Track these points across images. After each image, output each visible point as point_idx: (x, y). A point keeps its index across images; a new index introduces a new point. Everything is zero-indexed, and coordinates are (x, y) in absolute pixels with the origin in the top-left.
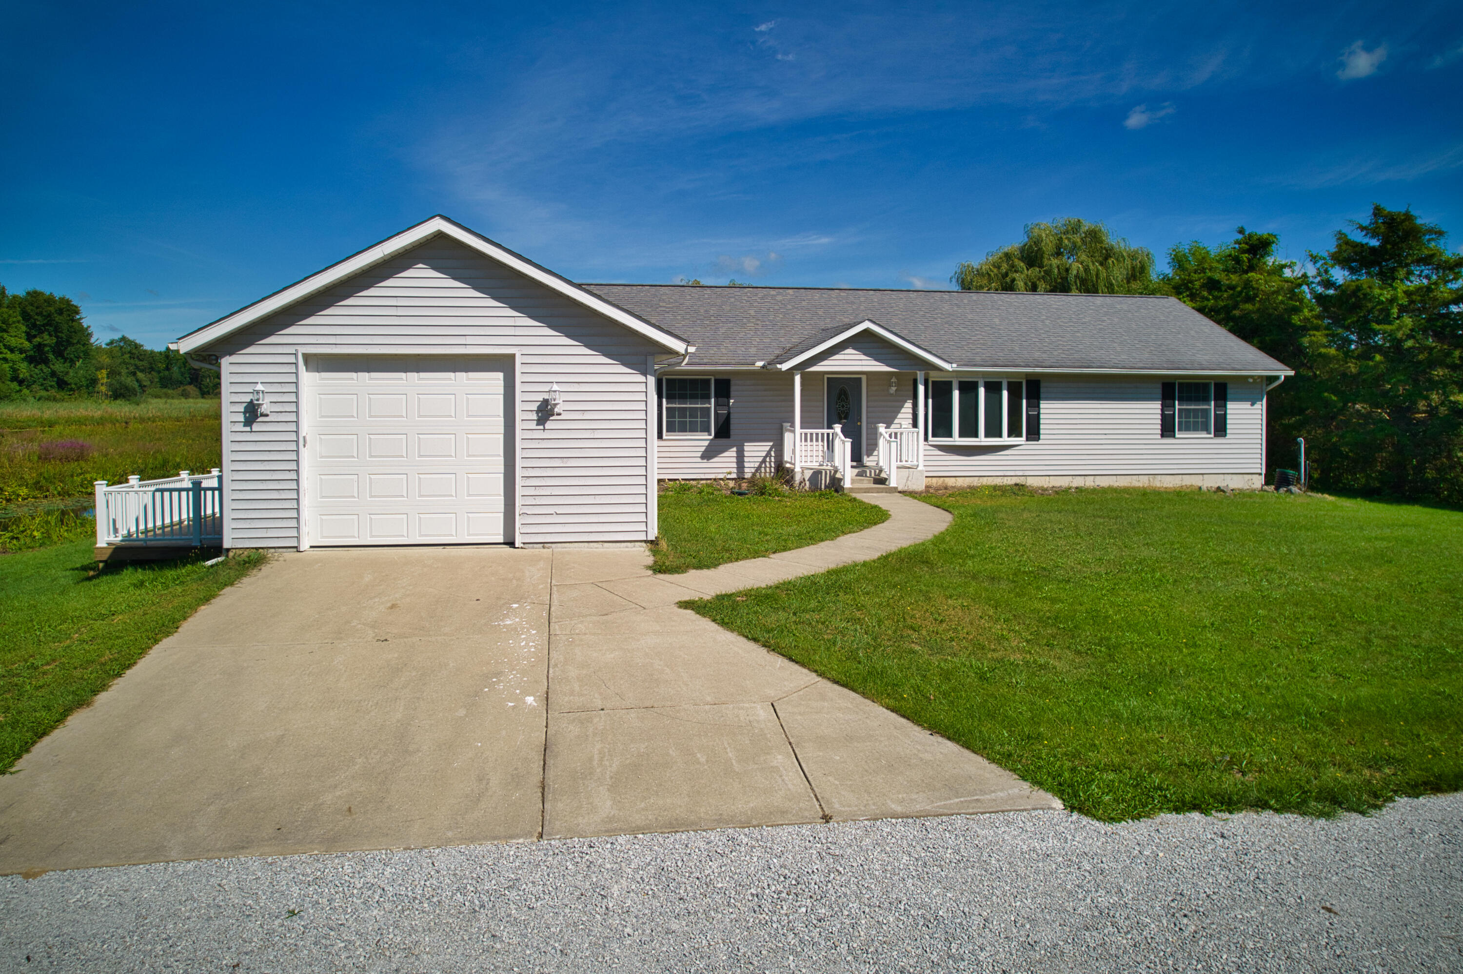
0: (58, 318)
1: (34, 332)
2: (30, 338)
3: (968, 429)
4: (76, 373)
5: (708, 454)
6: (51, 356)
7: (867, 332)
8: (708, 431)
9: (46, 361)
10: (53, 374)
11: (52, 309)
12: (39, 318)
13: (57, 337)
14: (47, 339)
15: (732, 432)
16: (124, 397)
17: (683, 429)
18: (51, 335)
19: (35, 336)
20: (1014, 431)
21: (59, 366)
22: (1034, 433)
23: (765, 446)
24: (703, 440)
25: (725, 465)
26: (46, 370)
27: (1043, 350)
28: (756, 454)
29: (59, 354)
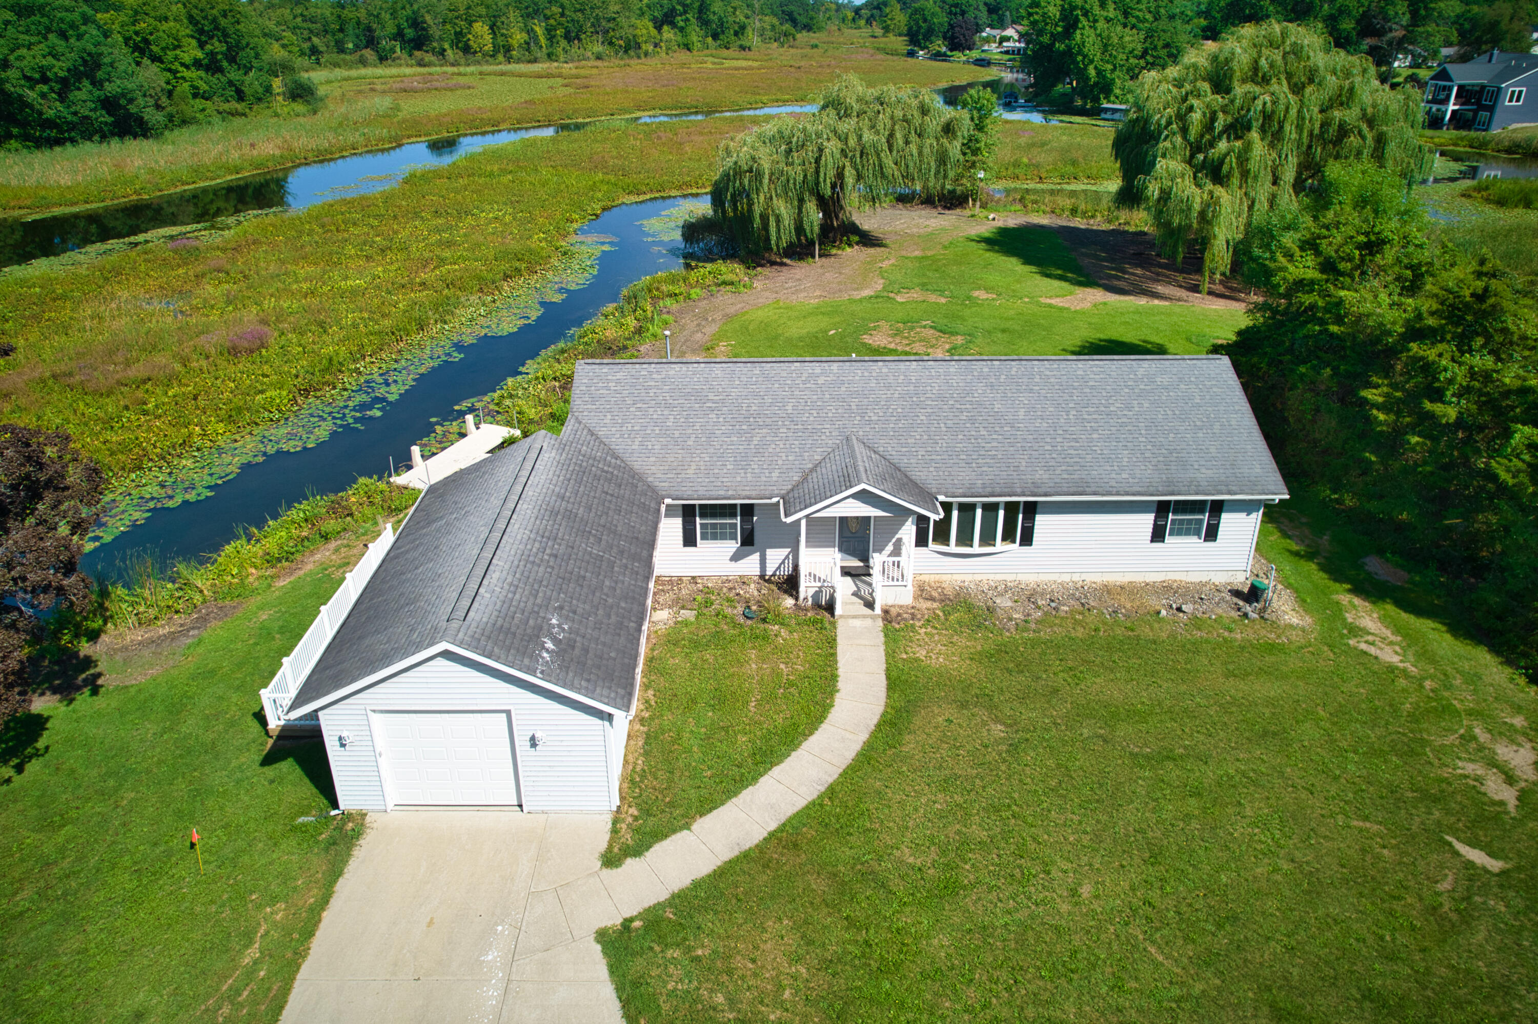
0: (223, 22)
1: (204, 38)
2: (202, 45)
3: (964, 541)
4: (251, 81)
5: (736, 558)
6: (225, 64)
7: (864, 491)
8: (736, 539)
9: (221, 70)
10: (231, 83)
11: (215, 12)
12: (206, 23)
13: (226, 42)
14: (218, 46)
15: (756, 541)
16: (301, 97)
17: (714, 537)
18: (220, 42)
19: (206, 42)
20: (1008, 536)
21: (234, 74)
22: (1027, 539)
24: (732, 546)
25: (750, 565)
26: (223, 79)
27: (1041, 475)
28: (776, 557)
29: (232, 60)
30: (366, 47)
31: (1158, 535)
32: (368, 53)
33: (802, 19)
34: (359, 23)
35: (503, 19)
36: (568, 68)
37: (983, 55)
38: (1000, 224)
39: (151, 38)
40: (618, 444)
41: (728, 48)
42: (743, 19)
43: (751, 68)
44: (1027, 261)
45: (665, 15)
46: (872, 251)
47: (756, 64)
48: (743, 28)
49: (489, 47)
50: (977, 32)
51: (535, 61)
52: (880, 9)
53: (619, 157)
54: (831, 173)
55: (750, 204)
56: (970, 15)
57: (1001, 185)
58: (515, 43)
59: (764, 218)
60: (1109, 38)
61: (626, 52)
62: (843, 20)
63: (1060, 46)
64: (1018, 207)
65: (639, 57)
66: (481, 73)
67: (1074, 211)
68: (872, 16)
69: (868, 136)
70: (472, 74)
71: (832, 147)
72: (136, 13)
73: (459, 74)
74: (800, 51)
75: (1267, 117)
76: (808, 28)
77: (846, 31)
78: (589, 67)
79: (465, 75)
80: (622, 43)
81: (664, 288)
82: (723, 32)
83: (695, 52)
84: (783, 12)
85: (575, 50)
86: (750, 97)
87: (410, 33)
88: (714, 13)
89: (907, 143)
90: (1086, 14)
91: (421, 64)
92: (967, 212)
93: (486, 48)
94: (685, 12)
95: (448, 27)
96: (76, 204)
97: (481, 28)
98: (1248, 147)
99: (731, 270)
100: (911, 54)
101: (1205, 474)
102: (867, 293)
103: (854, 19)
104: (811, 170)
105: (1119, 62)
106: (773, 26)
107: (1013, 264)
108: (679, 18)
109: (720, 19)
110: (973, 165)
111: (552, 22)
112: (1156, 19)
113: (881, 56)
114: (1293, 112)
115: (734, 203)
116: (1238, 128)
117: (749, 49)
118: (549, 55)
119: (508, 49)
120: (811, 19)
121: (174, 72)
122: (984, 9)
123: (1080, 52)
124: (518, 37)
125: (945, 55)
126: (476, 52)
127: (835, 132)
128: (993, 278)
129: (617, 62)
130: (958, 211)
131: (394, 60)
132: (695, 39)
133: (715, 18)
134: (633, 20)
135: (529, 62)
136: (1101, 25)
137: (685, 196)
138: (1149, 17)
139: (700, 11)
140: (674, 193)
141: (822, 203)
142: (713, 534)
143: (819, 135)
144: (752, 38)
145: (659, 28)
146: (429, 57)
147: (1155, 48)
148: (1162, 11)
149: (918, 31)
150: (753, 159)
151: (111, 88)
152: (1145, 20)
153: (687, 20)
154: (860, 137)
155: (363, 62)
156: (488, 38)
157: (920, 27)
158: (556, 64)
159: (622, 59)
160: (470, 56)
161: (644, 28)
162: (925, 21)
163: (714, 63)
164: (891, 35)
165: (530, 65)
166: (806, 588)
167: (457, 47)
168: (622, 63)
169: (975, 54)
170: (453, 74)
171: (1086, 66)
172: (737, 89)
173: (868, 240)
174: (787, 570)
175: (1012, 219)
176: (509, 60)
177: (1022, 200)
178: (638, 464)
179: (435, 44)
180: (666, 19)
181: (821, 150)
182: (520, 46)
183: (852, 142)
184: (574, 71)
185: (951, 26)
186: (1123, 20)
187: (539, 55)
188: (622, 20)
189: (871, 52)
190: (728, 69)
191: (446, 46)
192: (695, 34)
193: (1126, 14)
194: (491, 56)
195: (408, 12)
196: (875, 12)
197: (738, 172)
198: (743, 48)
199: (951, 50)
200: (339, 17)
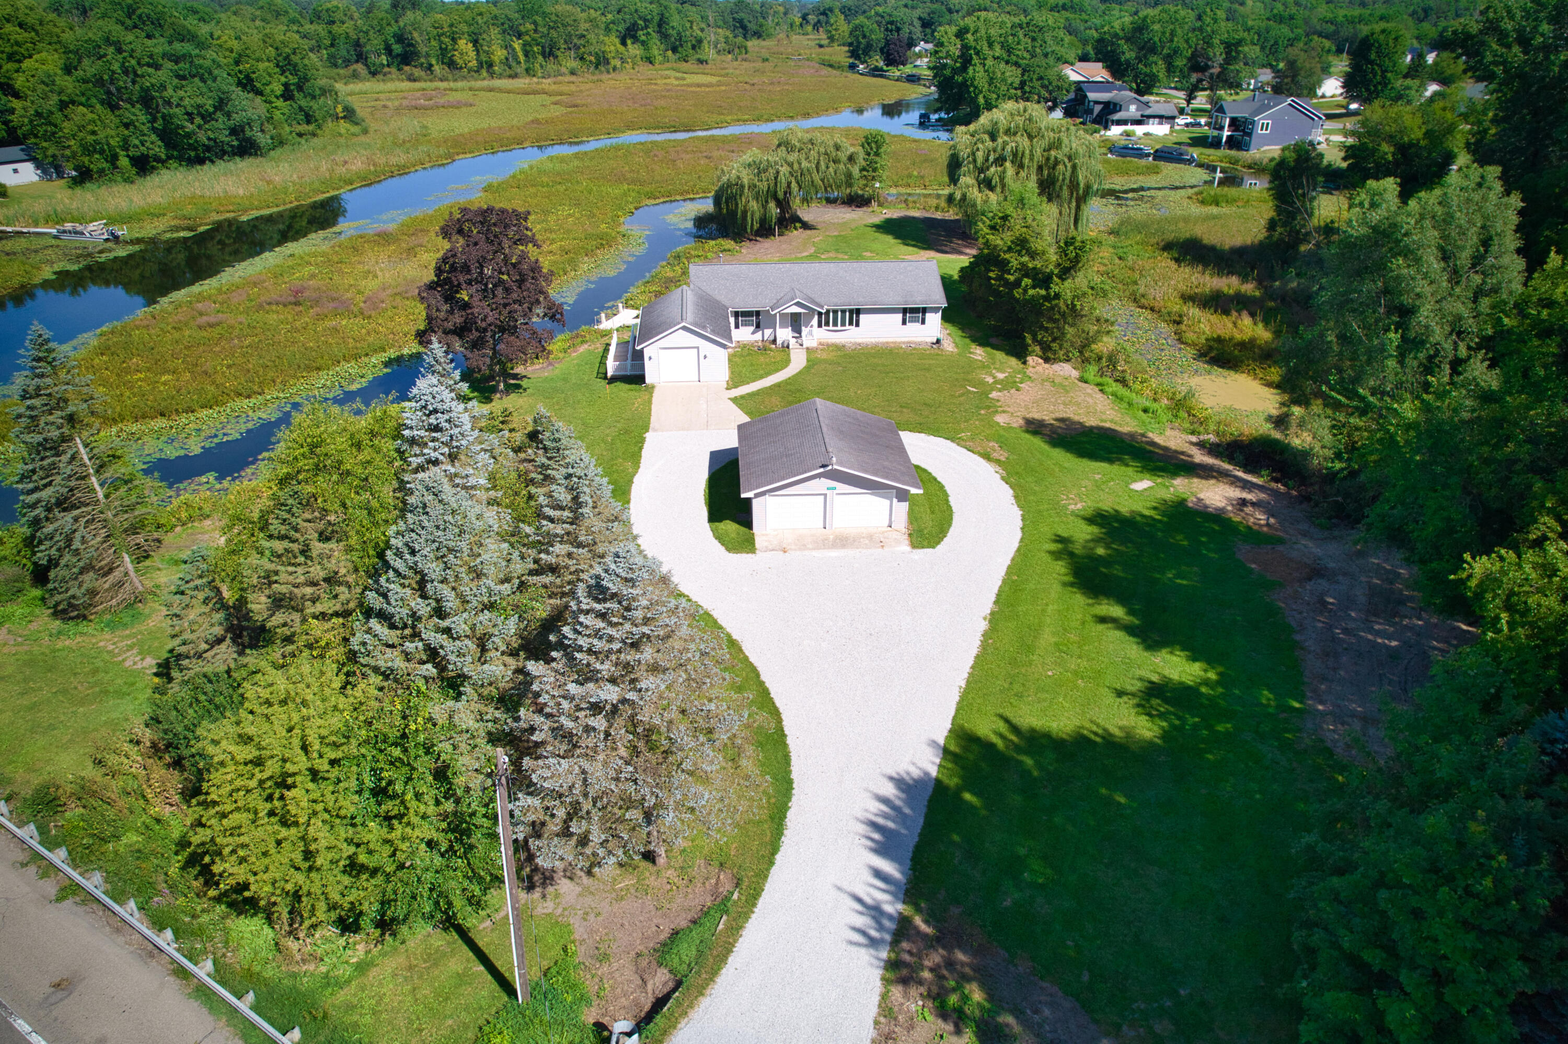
0: (292, 58)
3: (835, 324)
5: (753, 333)
6: (297, 93)
7: (799, 302)
8: (754, 325)
9: (295, 98)
10: (301, 109)
12: (283, 60)
14: (290, 78)
15: (761, 326)
18: (292, 75)
20: (851, 323)
21: (302, 102)
22: (857, 325)
23: (771, 330)
24: (752, 328)
25: (758, 336)
26: (295, 105)
27: (861, 299)
28: (768, 332)
29: (300, 88)
30: (357, 61)
31: (904, 323)
32: (359, 67)
33: (752, 26)
34: (347, 37)
35: (484, 36)
36: (547, 83)
37: (915, 71)
38: (887, 216)
39: (253, 76)
40: (709, 291)
41: (687, 61)
42: (699, 32)
43: (709, 85)
44: (897, 237)
45: (628, 29)
46: (808, 232)
47: (714, 80)
48: (700, 41)
49: (474, 63)
50: (910, 48)
51: (514, 76)
52: (826, 15)
53: (632, 171)
54: (784, 185)
55: (737, 205)
56: (906, 30)
57: (893, 191)
58: (496, 59)
59: (745, 213)
60: (994, 73)
61: (596, 67)
62: (791, 25)
63: (959, 79)
64: (903, 205)
65: (608, 72)
66: (471, 89)
67: (937, 208)
68: (819, 21)
69: (805, 164)
70: (463, 89)
71: (784, 170)
72: (240, 55)
73: (451, 89)
74: (752, 65)
75: (1015, 155)
76: (758, 35)
77: (795, 38)
78: (567, 84)
79: (456, 90)
80: (593, 58)
81: (693, 253)
82: (681, 46)
83: (657, 66)
84: (734, 19)
85: (551, 66)
86: (716, 118)
87: (397, 48)
88: (673, 28)
89: (827, 167)
90: (977, 53)
91: (412, 79)
92: (870, 209)
93: (470, 64)
94: (647, 27)
95: (433, 43)
96: (261, 209)
97: (464, 45)
98: (1004, 172)
99: (728, 244)
100: (852, 67)
101: (919, 299)
102: (805, 254)
103: (801, 25)
104: (772, 185)
105: (1001, 93)
106: (727, 38)
107: (889, 239)
108: (641, 33)
109: (679, 34)
110: (873, 178)
111: (527, 38)
112: (1033, 57)
113: (827, 71)
114: (1027, 152)
115: (727, 202)
116: (1000, 161)
117: (706, 62)
118: (527, 70)
119: (490, 65)
120: (761, 26)
121: (270, 102)
122: (917, 23)
123: (972, 85)
124: (499, 54)
125: (882, 70)
126: (461, 68)
127: (786, 162)
128: (876, 246)
129: (591, 77)
130: (865, 209)
131: (385, 75)
132: (656, 52)
133: (674, 33)
134: (601, 37)
135: (510, 77)
136: (989, 62)
137: (685, 200)
138: (1026, 55)
139: (660, 25)
140: (678, 198)
141: (779, 203)
142: (746, 324)
143: (776, 163)
144: (709, 52)
145: (624, 43)
146: (417, 72)
147: (1031, 80)
148: (1038, 50)
149: (858, 46)
150: (739, 178)
151: (237, 118)
152: (1024, 58)
153: (648, 34)
154: (800, 164)
155: (355, 76)
156: (473, 54)
157: (859, 43)
158: (535, 79)
159: (593, 74)
160: (456, 72)
161: (612, 44)
162: (864, 37)
163: (677, 79)
164: (835, 44)
165: (511, 81)
166: (779, 341)
167: (443, 63)
168: (595, 78)
169: (908, 69)
170: (445, 90)
171: (977, 96)
172: (705, 109)
173: (806, 226)
174: (772, 338)
175: (894, 213)
176: (492, 75)
177: (906, 201)
178: (718, 298)
179: (423, 60)
180: (629, 34)
181: (778, 172)
182: (501, 62)
183: (796, 166)
184: (554, 87)
185: (888, 43)
186: (1006, 58)
187: (519, 70)
188: (591, 37)
189: (817, 65)
190: (689, 85)
191: (434, 62)
192: (656, 49)
193: (1009, 52)
194: (477, 71)
195: (394, 28)
196: (821, 17)
197: (729, 185)
198: (701, 61)
199: (887, 65)
200: (330, 32)
